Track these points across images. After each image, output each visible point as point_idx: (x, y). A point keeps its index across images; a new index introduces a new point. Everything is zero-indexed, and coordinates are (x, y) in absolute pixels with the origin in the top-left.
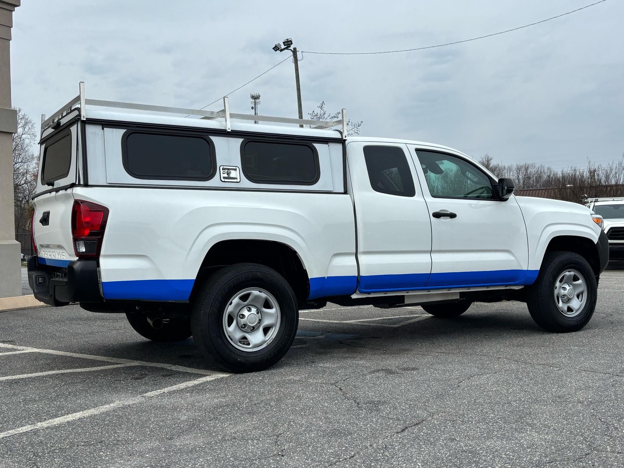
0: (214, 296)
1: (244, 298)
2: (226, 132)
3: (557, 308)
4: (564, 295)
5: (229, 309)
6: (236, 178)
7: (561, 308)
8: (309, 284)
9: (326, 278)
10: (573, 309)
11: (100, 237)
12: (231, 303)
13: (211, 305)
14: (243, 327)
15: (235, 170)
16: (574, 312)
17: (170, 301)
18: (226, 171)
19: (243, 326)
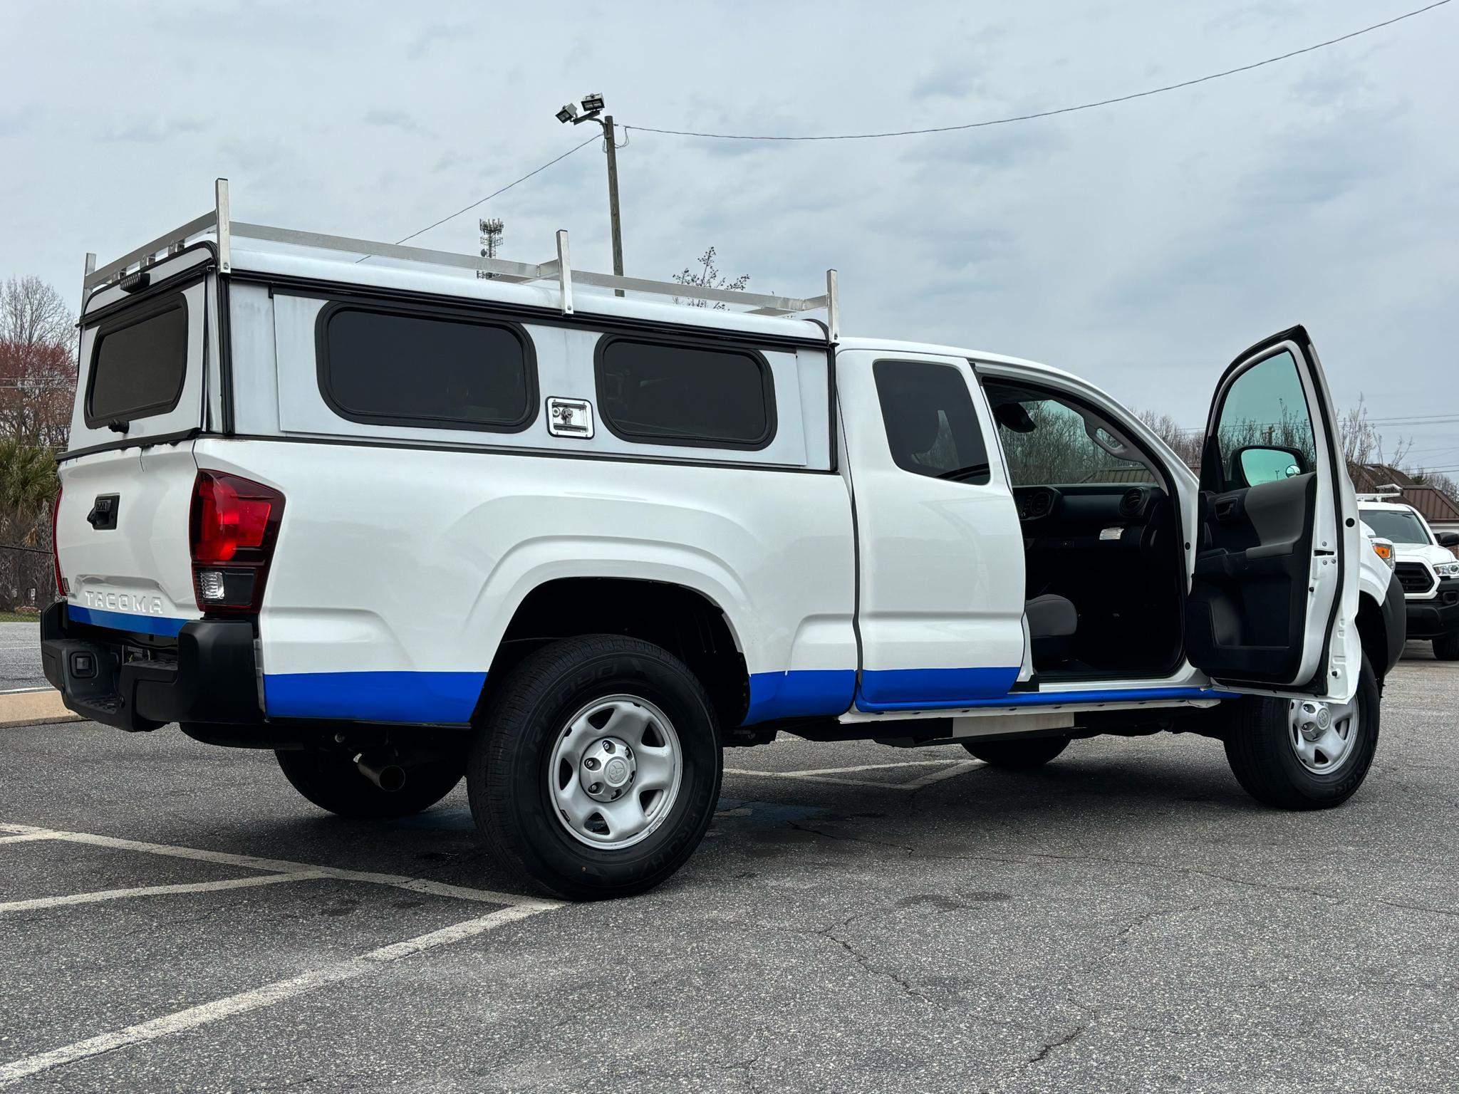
0: (530, 714)
1: (599, 720)
2: (560, 314)
3: (1293, 752)
4: (1309, 724)
5: (565, 745)
6: (585, 429)
7: (1303, 752)
8: (747, 689)
9: (786, 674)
10: (1326, 756)
11: (262, 564)
12: (569, 731)
13: (523, 737)
14: (593, 790)
15: (582, 408)
16: (1329, 763)
17: (425, 725)
18: (561, 409)
19: (594, 787)
